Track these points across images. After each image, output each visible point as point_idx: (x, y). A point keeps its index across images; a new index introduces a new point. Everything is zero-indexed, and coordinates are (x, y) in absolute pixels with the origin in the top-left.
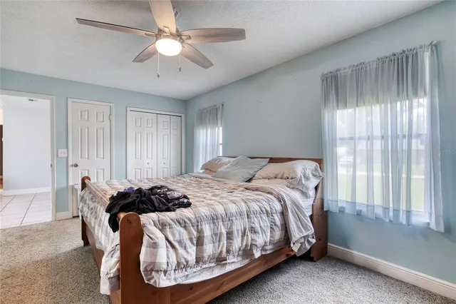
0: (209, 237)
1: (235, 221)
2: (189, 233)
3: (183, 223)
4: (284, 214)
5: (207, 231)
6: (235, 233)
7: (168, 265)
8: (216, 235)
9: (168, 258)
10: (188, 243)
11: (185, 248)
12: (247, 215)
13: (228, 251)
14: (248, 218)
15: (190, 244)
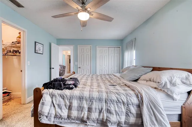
0: (76, 107)
1: (94, 103)
2: (65, 102)
3: (62, 97)
4: (139, 106)
5: (75, 103)
6: (94, 109)
7: (48, 114)
8: (80, 107)
9: (50, 111)
10: (64, 107)
11: (61, 109)
12: (106, 101)
13: (88, 118)
14: (106, 103)
15: (65, 108)
